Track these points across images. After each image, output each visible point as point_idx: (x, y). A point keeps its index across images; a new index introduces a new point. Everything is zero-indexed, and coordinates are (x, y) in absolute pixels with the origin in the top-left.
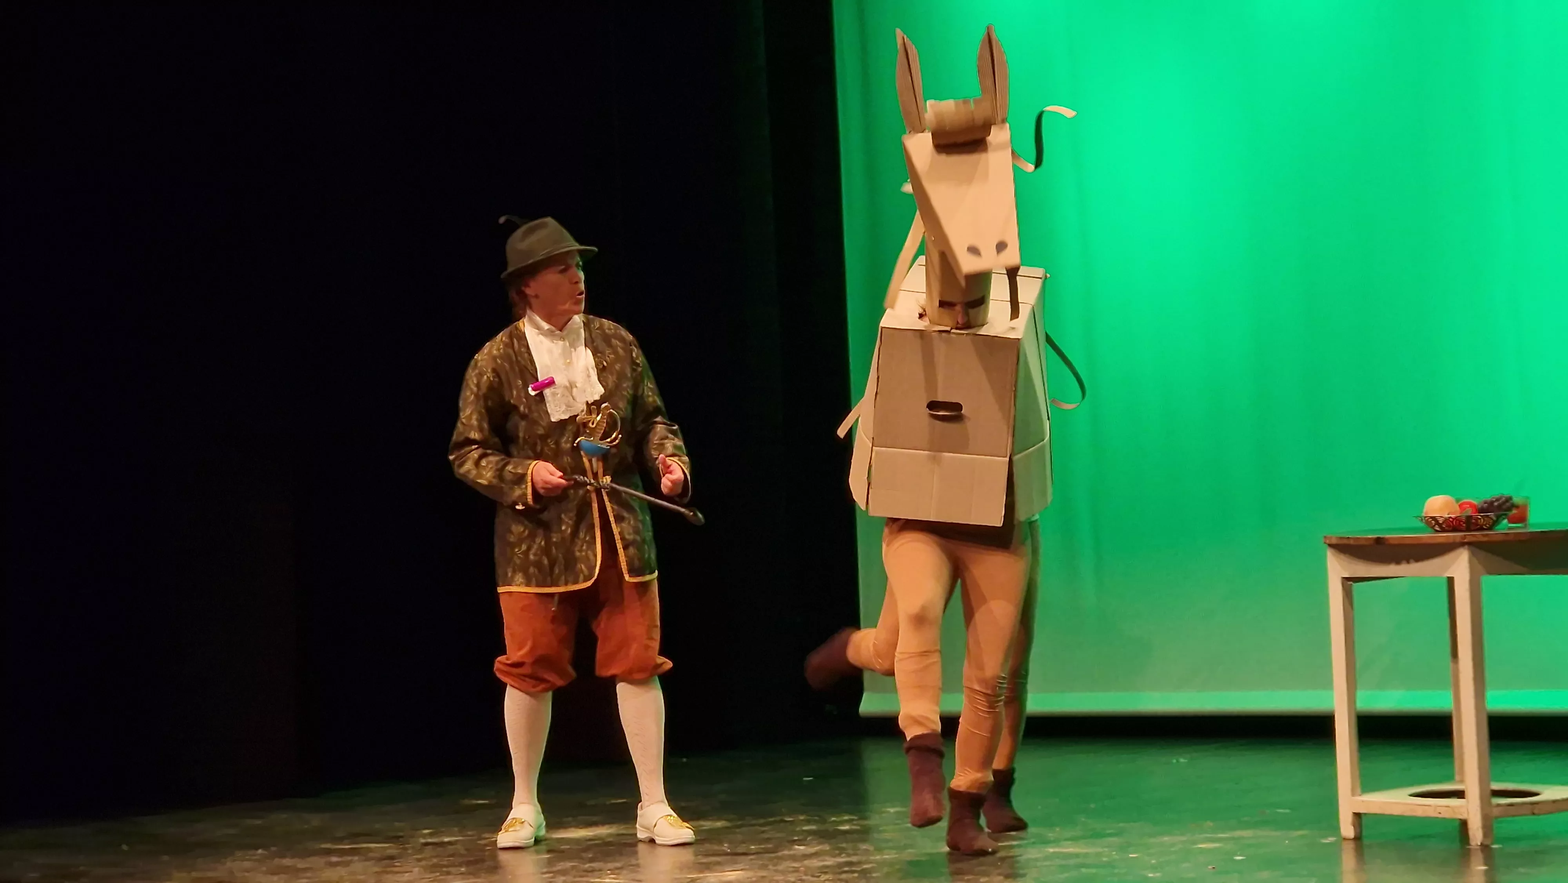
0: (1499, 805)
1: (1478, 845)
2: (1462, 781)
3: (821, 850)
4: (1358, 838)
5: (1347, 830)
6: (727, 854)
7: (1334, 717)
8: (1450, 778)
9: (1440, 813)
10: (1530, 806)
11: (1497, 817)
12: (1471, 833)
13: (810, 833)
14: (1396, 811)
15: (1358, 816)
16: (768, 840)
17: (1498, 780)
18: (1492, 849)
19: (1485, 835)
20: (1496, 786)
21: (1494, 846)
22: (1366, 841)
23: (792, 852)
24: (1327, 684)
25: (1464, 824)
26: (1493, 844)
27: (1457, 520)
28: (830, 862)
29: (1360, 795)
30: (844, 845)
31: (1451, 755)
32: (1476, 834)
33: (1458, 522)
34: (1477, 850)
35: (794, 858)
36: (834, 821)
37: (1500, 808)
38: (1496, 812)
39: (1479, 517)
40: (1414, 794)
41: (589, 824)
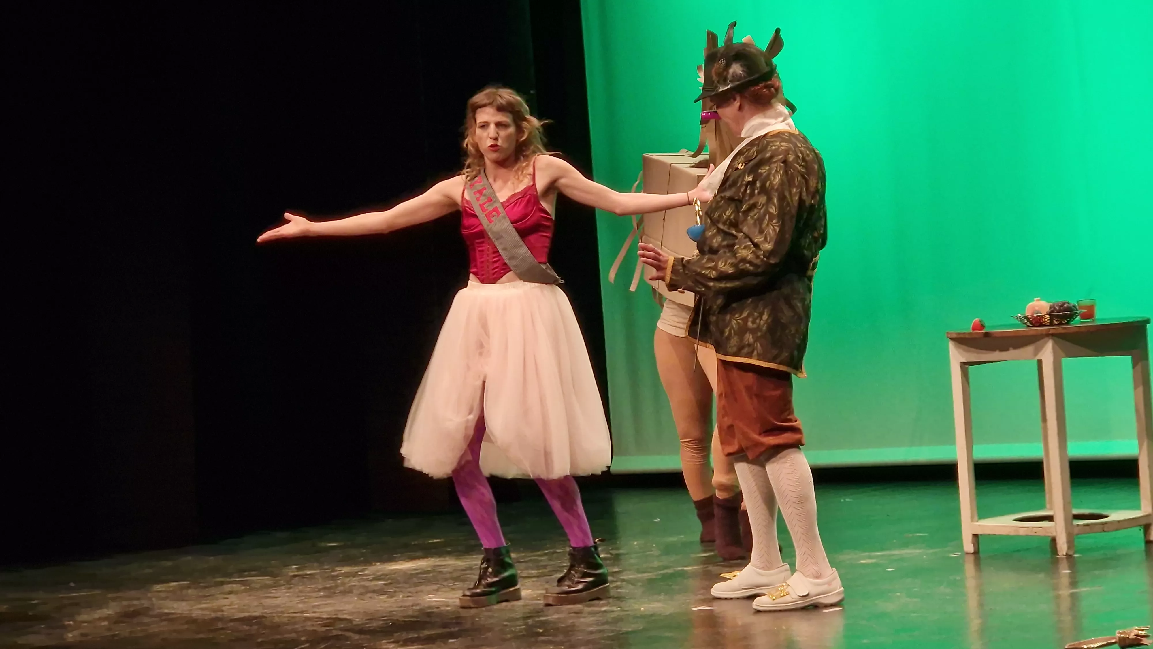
0: (1078, 525)
1: (1064, 555)
2: (1051, 509)
4: (976, 553)
5: (969, 547)
7: (957, 464)
8: (1042, 507)
9: (1036, 532)
10: (1102, 526)
11: (1077, 535)
12: (1059, 547)
14: (1003, 532)
15: (976, 536)
16: (545, 567)
17: (1077, 508)
18: (1074, 557)
19: (1069, 548)
20: (1075, 512)
21: (1076, 555)
22: (982, 555)
24: (951, 440)
25: (1054, 540)
26: (1074, 553)
27: (1042, 318)
29: (977, 521)
31: (1044, 490)
32: (1063, 547)
33: (1044, 320)
34: (1062, 559)
37: (1079, 527)
38: (1076, 530)
40: (1016, 519)
41: (412, 559)
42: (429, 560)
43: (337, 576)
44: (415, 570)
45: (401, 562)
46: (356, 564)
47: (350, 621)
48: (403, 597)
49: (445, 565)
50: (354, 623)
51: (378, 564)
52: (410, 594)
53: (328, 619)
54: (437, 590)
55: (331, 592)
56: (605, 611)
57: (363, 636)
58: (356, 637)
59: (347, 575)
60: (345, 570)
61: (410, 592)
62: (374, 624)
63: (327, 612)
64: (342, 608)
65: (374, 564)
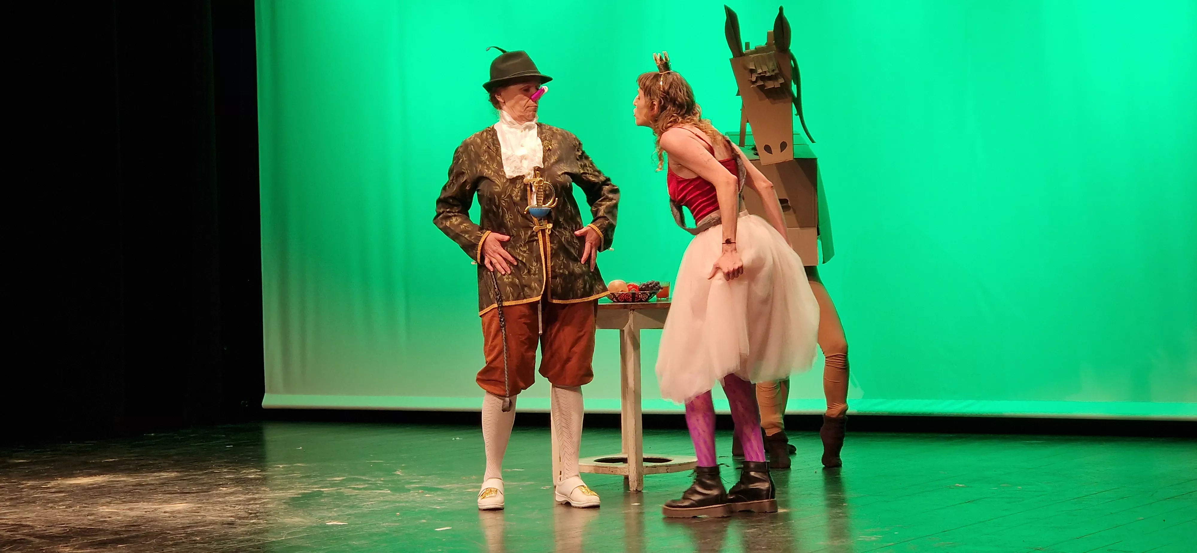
0: (645, 467)
2: (625, 452)
3: (236, 491)
6: (178, 493)
8: (618, 451)
9: (613, 470)
10: (665, 468)
11: (643, 474)
12: (630, 482)
13: (230, 479)
14: (586, 470)
16: (203, 484)
17: (646, 452)
18: (641, 492)
19: (637, 484)
20: (644, 455)
21: (643, 491)
23: (218, 492)
25: (626, 478)
26: (641, 489)
27: (627, 295)
28: (242, 497)
30: (251, 487)
32: (633, 483)
33: (627, 296)
34: (634, 493)
35: (219, 495)
36: (245, 473)
37: (647, 468)
38: (644, 471)
39: (639, 293)
40: (596, 460)
41: (90, 475)
42: (105, 477)
43: (23, 488)
44: (91, 484)
45: (79, 478)
46: (40, 478)
47: (32, 527)
48: (80, 507)
49: (118, 481)
50: (36, 529)
51: (60, 479)
52: (86, 505)
53: (12, 525)
54: (110, 503)
55: (16, 502)
56: (254, 523)
57: (43, 540)
58: (37, 540)
59: (32, 488)
60: (30, 483)
61: (86, 504)
62: (55, 530)
63: (13, 519)
64: (24, 516)
65: (56, 479)
